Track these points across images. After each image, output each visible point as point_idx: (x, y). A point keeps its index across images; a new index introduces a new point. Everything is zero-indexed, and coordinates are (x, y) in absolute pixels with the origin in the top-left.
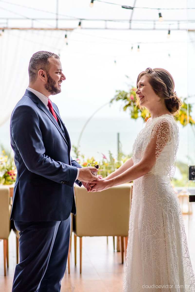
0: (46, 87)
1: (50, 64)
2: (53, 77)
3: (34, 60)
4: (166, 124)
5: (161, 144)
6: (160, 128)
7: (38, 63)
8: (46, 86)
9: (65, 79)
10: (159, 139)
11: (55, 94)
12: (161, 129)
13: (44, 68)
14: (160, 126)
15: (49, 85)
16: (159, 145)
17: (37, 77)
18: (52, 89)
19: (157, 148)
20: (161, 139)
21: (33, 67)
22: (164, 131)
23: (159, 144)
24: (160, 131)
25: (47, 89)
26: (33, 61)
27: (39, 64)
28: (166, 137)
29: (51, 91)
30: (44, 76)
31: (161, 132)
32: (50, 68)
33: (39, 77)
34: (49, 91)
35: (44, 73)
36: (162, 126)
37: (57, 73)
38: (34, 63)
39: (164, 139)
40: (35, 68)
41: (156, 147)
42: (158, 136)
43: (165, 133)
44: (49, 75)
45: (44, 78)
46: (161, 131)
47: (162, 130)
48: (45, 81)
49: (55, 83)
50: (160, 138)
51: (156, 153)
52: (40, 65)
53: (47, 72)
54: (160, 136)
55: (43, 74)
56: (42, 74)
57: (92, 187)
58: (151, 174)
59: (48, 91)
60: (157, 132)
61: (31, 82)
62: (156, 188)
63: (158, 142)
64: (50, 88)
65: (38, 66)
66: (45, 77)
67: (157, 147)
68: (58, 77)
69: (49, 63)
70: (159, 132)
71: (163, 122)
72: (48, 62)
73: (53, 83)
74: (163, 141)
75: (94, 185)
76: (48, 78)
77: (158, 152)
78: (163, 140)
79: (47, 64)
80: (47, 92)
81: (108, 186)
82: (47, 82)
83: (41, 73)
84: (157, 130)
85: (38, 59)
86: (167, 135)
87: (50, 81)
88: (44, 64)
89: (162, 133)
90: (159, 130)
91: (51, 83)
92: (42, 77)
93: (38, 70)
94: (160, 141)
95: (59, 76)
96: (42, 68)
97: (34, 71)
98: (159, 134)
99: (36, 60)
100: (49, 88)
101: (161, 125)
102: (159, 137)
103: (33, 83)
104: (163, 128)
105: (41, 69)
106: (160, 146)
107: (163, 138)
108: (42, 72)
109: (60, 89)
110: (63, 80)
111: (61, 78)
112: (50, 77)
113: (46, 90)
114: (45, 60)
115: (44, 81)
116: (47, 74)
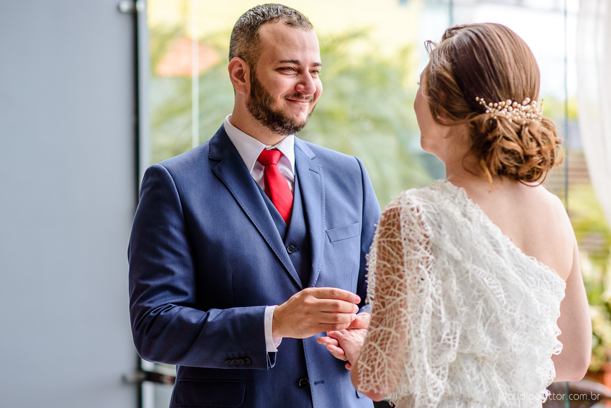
8: (251, 107)
15: (256, 103)
18: (268, 117)
25: (257, 116)
29: (268, 124)
30: (242, 78)
32: (260, 55)
37: (282, 70)
44: (255, 74)
49: (269, 99)
52: (236, 45)
55: (241, 72)
56: (237, 73)
59: (261, 125)
64: (263, 113)
65: (234, 47)
66: (246, 80)
69: (258, 39)
72: (257, 35)
73: (266, 100)
79: (254, 42)
83: (236, 69)
88: (245, 41)
91: (260, 100)
92: (236, 80)
95: (290, 80)
96: (240, 53)
100: (258, 113)
111: (296, 87)
112: (257, 80)
114: (251, 29)
115: (243, 94)
116: (251, 71)
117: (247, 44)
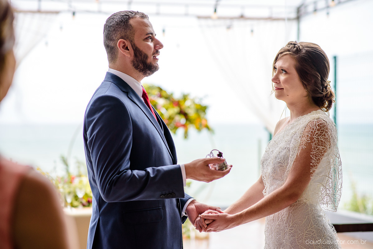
0: (134, 65)
1: (133, 28)
2: (141, 48)
3: (109, 27)
4: (323, 126)
5: (318, 156)
6: (315, 133)
7: (114, 30)
8: (134, 63)
9: (161, 46)
10: (315, 149)
11: (149, 74)
12: (317, 134)
13: (125, 36)
14: (316, 130)
15: (138, 60)
16: (316, 158)
17: (118, 52)
18: (144, 66)
19: (313, 164)
20: (318, 150)
21: (108, 38)
22: (321, 137)
23: (316, 156)
24: (315, 137)
25: (136, 67)
26: (106, 28)
27: (116, 31)
28: (325, 146)
29: (143, 71)
30: (127, 49)
31: (318, 138)
32: (134, 34)
33: (121, 51)
34: (140, 71)
35: (128, 44)
36: (318, 130)
37: (146, 39)
38: (109, 31)
39: (323, 149)
40: (113, 38)
41: (311, 163)
42: (313, 145)
43: (323, 140)
44: (134, 45)
45: (128, 51)
46: (317, 136)
47: (319, 136)
48: (131, 55)
49: (146, 57)
50: (317, 147)
51: (311, 171)
52: (118, 33)
53: (131, 42)
54: (315, 144)
55: (125, 45)
56: (123, 47)
57: (208, 225)
58: (301, 202)
59: (138, 72)
60: (311, 138)
61: (111, 61)
62: (311, 223)
63: (313, 154)
64: (141, 65)
65: (115, 35)
66: (129, 49)
67: (313, 161)
68: (149, 47)
69: (131, 27)
70: (315, 139)
71: (319, 123)
72: (130, 25)
73: (144, 57)
74: (321, 153)
75: (211, 221)
76: (134, 50)
77: (314, 169)
78: (321, 150)
79: (129, 29)
80: (136, 73)
81: (233, 223)
82: (134, 56)
83: (122, 45)
84: (311, 135)
85: (114, 24)
86: (327, 143)
87: (138, 55)
88: (123, 30)
89: (318, 140)
90: (314, 135)
91: (140, 57)
92: (124, 50)
93: (117, 41)
94: (317, 152)
95: (151, 44)
96: (122, 36)
97: (112, 44)
98: (314, 141)
99: (111, 26)
100: (138, 65)
101: (317, 128)
102: (315, 146)
103: (114, 62)
104: (319, 132)
105: (122, 38)
106: (317, 160)
107: (321, 147)
108: (124, 43)
109: (157, 64)
110: (160, 48)
111: (155, 47)
112: (137, 47)
113: (136, 70)
114: (124, 23)
115: (129, 56)
116: (131, 44)
117: (125, 31)
